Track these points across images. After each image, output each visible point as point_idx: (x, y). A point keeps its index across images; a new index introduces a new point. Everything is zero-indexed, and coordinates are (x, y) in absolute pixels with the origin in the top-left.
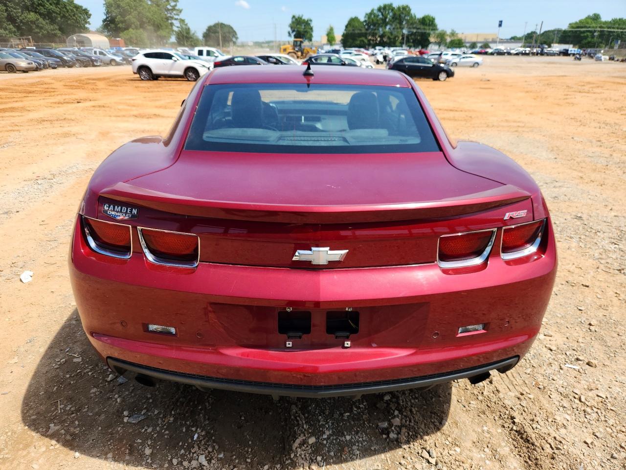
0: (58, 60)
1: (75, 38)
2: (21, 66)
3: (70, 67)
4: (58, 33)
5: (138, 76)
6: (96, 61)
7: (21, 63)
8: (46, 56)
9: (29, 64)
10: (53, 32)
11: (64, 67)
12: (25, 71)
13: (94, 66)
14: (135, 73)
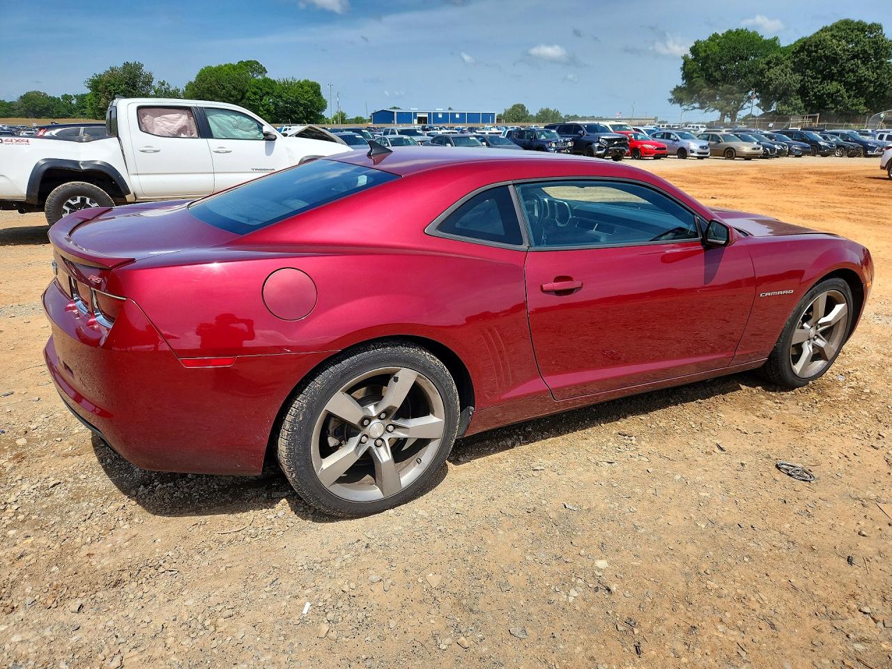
0: (808, 145)
1: (882, 115)
2: (742, 152)
3: (824, 155)
4: (862, 108)
5: (885, 173)
6: (872, 149)
7: (745, 147)
8: (794, 140)
9: (754, 149)
10: (854, 108)
11: (814, 155)
12: (748, 157)
13: (867, 156)
14: (882, 168)
